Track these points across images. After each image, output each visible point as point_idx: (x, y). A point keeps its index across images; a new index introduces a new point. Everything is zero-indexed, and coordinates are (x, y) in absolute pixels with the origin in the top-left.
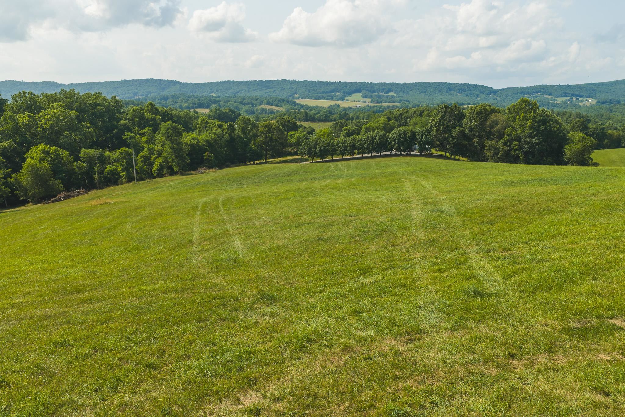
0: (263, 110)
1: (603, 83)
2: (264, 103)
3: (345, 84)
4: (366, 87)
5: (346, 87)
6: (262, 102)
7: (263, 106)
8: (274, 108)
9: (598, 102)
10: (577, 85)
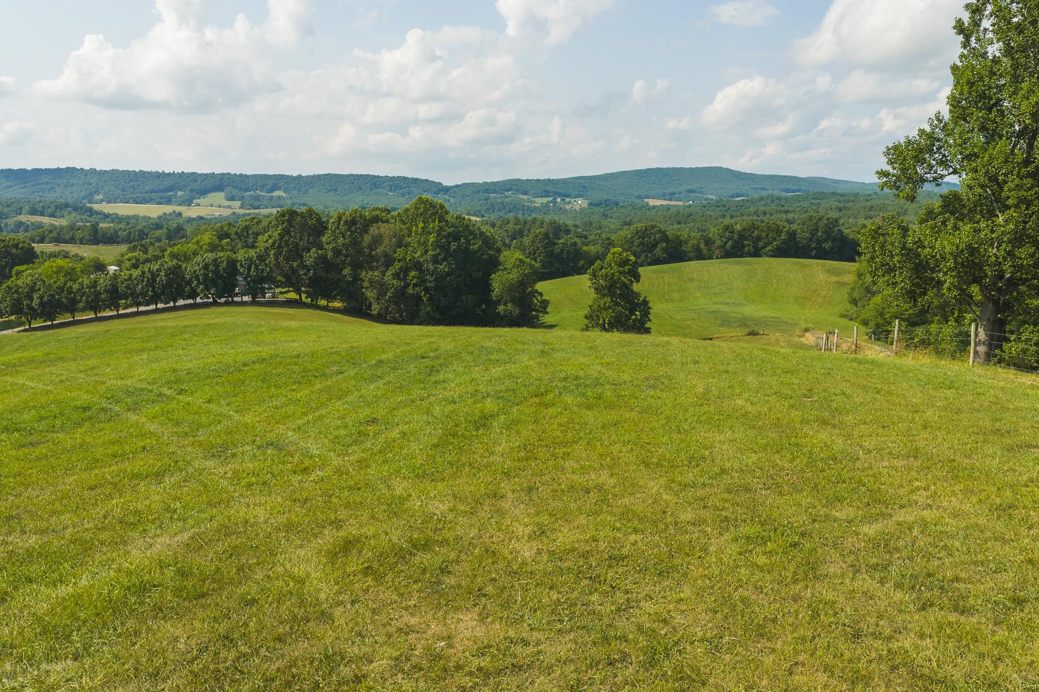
0: (20, 224)
1: (595, 176)
2: (24, 212)
3: (193, 177)
4: (233, 182)
5: (196, 181)
6: (21, 209)
7: (23, 218)
8: (46, 220)
9: (590, 204)
10: (562, 179)
